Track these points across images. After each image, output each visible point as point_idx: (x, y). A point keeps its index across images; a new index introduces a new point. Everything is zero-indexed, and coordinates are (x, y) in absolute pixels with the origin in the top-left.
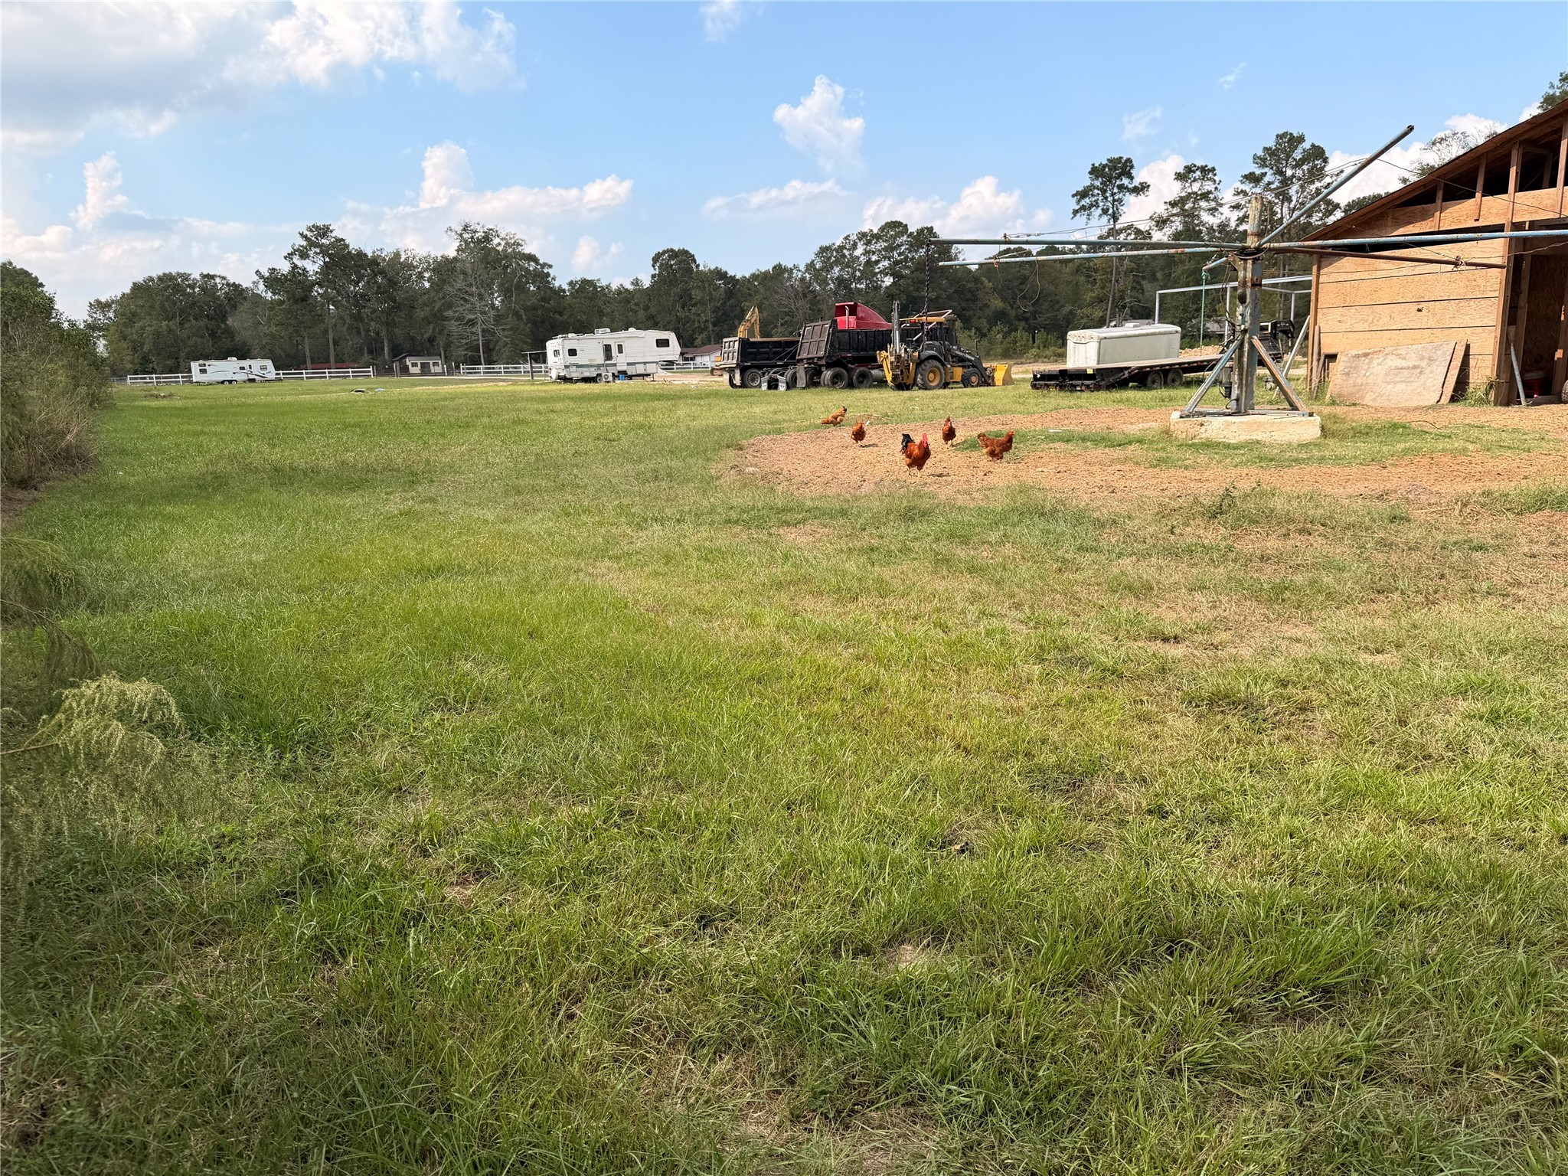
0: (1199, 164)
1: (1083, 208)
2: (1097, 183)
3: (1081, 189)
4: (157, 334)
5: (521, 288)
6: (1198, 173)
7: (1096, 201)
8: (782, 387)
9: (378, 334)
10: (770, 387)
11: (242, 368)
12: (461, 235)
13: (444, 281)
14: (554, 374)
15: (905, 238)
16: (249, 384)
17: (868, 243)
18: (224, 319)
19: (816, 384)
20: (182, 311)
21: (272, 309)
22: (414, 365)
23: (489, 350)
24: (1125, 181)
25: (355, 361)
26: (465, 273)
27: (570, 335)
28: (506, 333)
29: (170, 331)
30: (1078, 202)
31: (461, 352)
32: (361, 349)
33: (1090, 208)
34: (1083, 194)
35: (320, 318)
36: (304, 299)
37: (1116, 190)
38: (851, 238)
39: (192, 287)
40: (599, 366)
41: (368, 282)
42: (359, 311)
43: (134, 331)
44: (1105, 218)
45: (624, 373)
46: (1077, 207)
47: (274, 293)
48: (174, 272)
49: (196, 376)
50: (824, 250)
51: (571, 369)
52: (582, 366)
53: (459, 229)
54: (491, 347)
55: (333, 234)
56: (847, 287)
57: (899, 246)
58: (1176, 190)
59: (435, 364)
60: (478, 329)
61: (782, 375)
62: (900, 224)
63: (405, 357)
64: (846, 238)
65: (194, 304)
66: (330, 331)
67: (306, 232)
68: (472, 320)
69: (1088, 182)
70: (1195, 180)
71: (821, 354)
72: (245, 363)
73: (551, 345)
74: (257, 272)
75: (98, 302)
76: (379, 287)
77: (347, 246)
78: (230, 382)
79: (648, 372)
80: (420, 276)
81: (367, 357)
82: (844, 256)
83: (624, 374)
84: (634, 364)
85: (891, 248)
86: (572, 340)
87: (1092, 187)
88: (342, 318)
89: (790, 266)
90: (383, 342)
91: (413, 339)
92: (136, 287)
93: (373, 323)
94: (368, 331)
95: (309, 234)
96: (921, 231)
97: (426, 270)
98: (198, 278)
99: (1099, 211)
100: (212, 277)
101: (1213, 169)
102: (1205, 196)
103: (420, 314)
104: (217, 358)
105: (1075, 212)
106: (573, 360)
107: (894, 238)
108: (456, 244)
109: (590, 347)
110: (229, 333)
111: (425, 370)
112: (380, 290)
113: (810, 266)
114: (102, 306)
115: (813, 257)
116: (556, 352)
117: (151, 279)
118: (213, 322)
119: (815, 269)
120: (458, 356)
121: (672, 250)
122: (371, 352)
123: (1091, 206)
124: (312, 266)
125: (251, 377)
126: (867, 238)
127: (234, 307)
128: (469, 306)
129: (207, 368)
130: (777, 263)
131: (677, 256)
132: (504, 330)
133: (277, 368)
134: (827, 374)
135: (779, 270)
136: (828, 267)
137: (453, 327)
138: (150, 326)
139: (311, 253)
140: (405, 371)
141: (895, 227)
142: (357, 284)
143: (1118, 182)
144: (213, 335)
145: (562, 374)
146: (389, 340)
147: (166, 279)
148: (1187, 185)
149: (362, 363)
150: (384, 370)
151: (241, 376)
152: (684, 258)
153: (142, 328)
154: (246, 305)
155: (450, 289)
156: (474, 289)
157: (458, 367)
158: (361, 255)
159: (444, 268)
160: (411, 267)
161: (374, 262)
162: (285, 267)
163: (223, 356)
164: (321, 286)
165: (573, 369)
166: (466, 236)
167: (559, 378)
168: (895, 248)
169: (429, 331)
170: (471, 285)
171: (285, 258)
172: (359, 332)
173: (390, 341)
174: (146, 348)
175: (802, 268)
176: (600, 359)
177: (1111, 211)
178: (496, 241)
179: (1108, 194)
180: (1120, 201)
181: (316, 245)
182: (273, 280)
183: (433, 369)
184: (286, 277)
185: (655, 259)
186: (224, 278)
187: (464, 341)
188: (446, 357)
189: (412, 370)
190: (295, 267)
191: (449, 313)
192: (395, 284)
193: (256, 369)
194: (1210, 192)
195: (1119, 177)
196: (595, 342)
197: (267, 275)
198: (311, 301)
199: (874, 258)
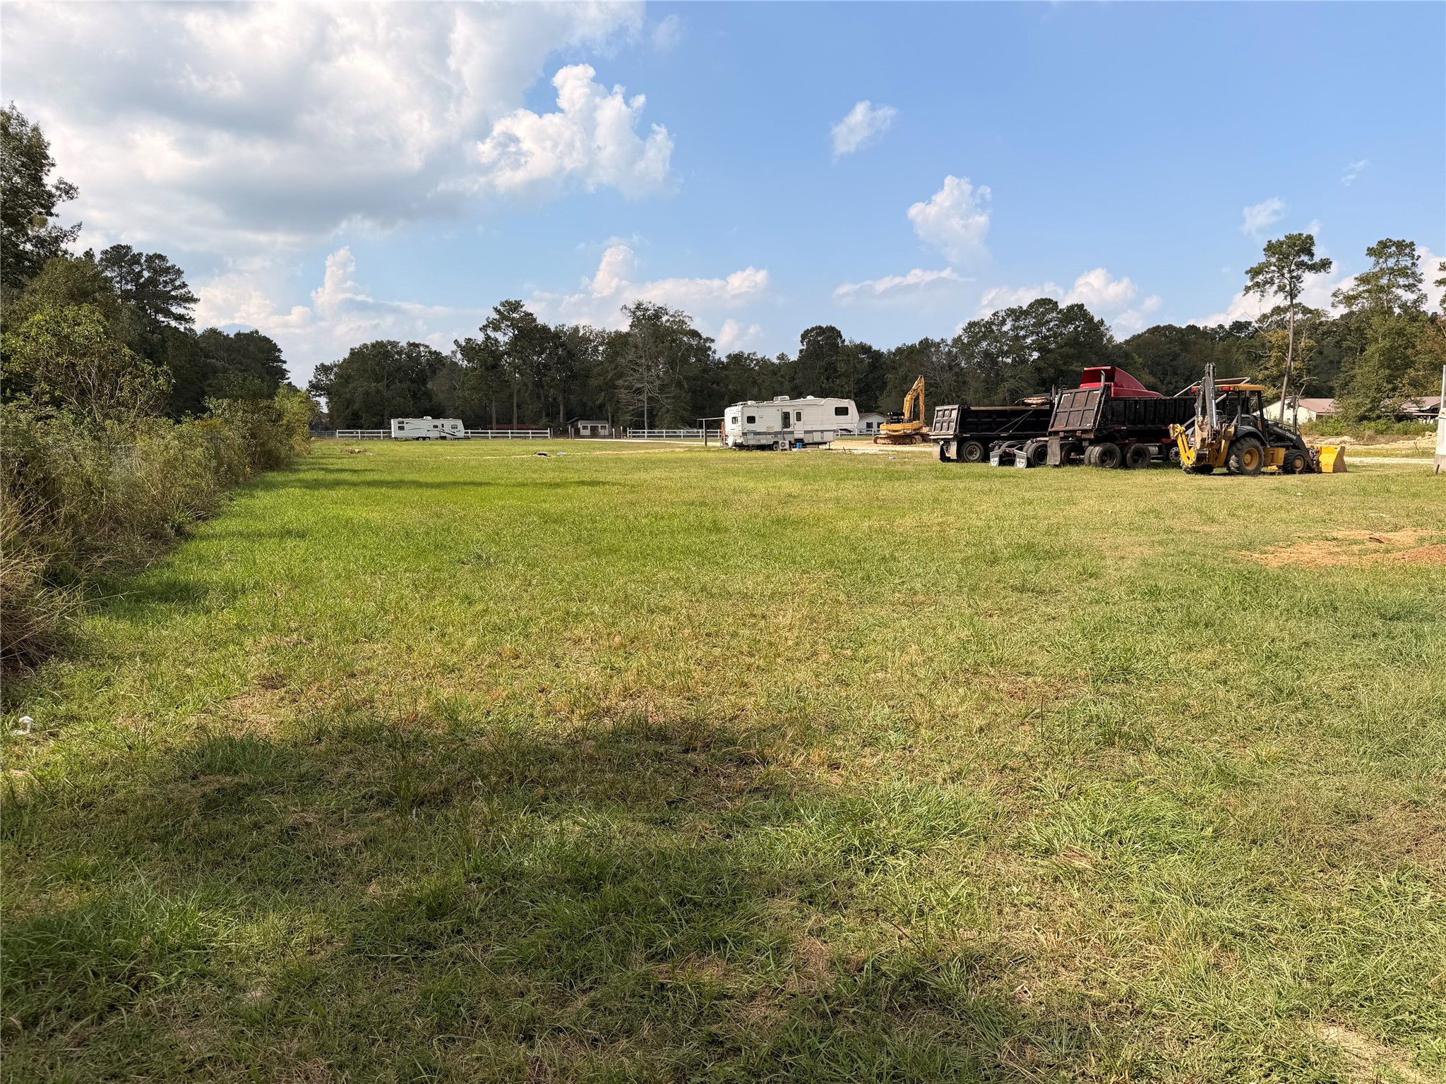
0: (1395, 239)
1: (1258, 284)
2: (1273, 260)
3: (1255, 265)
4: (367, 394)
5: (685, 359)
6: (1394, 248)
7: (1272, 279)
8: (1021, 463)
9: (555, 399)
10: (1002, 463)
11: (436, 427)
12: (634, 313)
13: (617, 354)
14: (730, 442)
15: (1054, 315)
16: (440, 442)
17: (1017, 319)
18: (424, 382)
19: (1078, 462)
20: (389, 374)
21: (466, 375)
22: (585, 428)
23: (652, 416)
24: (1305, 258)
25: (535, 422)
26: (636, 347)
27: (749, 403)
28: (669, 401)
29: (378, 392)
30: (1252, 279)
31: (628, 417)
32: (540, 412)
33: (1264, 285)
34: (1255, 272)
35: (506, 384)
36: (494, 367)
37: (1293, 267)
38: (1000, 314)
39: (400, 353)
40: (776, 434)
41: (550, 353)
42: (540, 379)
43: (347, 390)
44: (1281, 295)
45: (801, 441)
46: (1250, 284)
47: (469, 361)
48: (385, 340)
49: (394, 432)
50: (972, 325)
51: (749, 437)
52: (759, 434)
53: (633, 307)
54: (655, 413)
55: (523, 309)
56: (994, 362)
57: (1048, 322)
58: (1368, 265)
59: (603, 427)
60: (644, 397)
61: (1021, 449)
62: (1050, 301)
63: (577, 421)
64: (994, 315)
65: (399, 369)
66: (515, 396)
67: (499, 307)
68: (639, 389)
69: (1263, 259)
70: (1391, 256)
71: (1089, 426)
72: (439, 422)
73: (730, 412)
74: (455, 342)
75: (322, 365)
76: (559, 358)
77: (535, 320)
78: (424, 438)
79: (825, 440)
80: (595, 349)
81: (544, 420)
82: (992, 331)
83: (800, 443)
84: (811, 432)
85: (1040, 324)
86: (752, 407)
87: (1269, 264)
88: (525, 385)
89: (937, 340)
90: (558, 407)
91: (584, 405)
92: (353, 353)
93: (552, 390)
94: (547, 397)
95: (502, 309)
96: (1071, 308)
97: (601, 344)
98: (405, 345)
99: (1275, 287)
100: (417, 346)
101: (1412, 244)
102: (1403, 272)
103: (594, 382)
104: (416, 417)
105: (1248, 289)
106: (751, 427)
107: (1044, 314)
108: (629, 321)
109: (768, 415)
110: (429, 395)
111: (594, 433)
112: (561, 361)
113: (957, 341)
114: (324, 369)
115: (960, 332)
116: (735, 419)
117: (365, 346)
118: (415, 385)
119: (963, 343)
120: (624, 421)
121: (820, 328)
122: (548, 415)
123: (1266, 283)
124: (503, 338)
125: (443, 434)
126: (1016, 314)
127: (434, 372)
128: (638, 376)
129: (405, 425)
130: (922, 338)
131: (824, 333)
132: (667, 398)
133: (466, 428)
134: (1096, 451)
135: (926, 344)
136: (975, 340)
137: (623, 395)
138: (361, 387)
139: (503, 326)
140: (577, 434)
141: (1045, 304)
142: (540, 354)
143: (1297, 259)
144: (414, 396)
145: (739, 441)
146: (564, 405)
147: (379, 345)
148: (1381, 260)
149: (541, 424)
150: (560, 432)
151: (435, 434)
152: (831, 334)
153: (355, 389)
154: (445, 371)
155: (623, 361)
156: (643, 361)
157: (625, 431)
158: (545, 329)
159: (617, 342)
160: (588, 340)
161: (557, 335)
162: (480, 338)
163: (420, 415)
164: (510, 356)
165: (751, 436)
166: (638, 313)
167: (736, 445)
168: (1044, 324)
169: (600, 399)
170: (641, 357)
171: (481, 329)
172: (539, 398)
173: (566, 406)
174: (356, 406)
175: (950, 342)
176: (777, 426)
177: (1288, 288)
178: (665, 318)
179: (1285, 271)
180: (1298, 278)
181: (507, 319)
182: (469, 349)
183: (602, 432)
184: (480, 346)
185: (804, 336)
186: (427, 347)
187: (631, 408)
188: (613, 422)
189: (583, 432)
190: (488, 338)
191: (620, 382)
192: (574, 355)
193: (448, 429)
194: (1406, 268)
195: (1298, 254)
196: (774, 410)
197: (464, 344)
198: (500, 369)
199: (1022, 333)
